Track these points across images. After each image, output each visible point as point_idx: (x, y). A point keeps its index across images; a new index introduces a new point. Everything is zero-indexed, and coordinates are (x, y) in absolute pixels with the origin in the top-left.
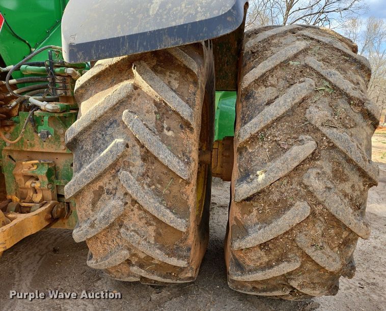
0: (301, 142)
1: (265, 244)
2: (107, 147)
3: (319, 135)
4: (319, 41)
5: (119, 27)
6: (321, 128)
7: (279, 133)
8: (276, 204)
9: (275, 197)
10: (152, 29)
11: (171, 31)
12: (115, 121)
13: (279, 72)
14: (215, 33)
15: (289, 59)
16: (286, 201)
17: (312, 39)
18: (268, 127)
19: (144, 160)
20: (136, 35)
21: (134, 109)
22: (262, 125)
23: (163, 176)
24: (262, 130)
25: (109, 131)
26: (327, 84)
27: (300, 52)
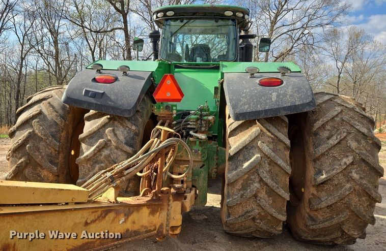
0: (347, 156)
1: (331, 206)
2: (251, 159)
3: (354, 153)
4: (347, 107)
5: (259, 106)
6: (355, 150)
7: (335, 152)
8: (336, 185)
9: (336, 182)
10: (276, 107)
11: (284, 108)
12: (253, 146)
13: (331, 124)
14: (305, 110)
15: (334, 117)
16: (341, 184)
17: (343, 106)
18: (330, 149)
19: (269, 164)
20: (268, 110)
21: (263, 141)
22: (327, 149)
23: (279, 172)
24: (327, 151)
25: (251, 151)
26: (355, 129)
27: (339, 114)
